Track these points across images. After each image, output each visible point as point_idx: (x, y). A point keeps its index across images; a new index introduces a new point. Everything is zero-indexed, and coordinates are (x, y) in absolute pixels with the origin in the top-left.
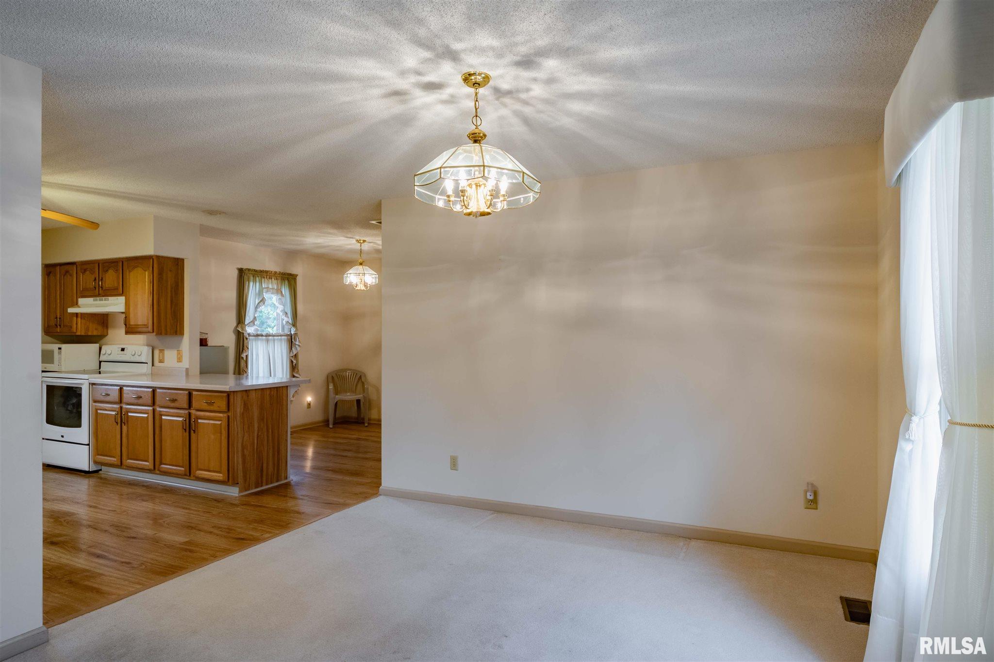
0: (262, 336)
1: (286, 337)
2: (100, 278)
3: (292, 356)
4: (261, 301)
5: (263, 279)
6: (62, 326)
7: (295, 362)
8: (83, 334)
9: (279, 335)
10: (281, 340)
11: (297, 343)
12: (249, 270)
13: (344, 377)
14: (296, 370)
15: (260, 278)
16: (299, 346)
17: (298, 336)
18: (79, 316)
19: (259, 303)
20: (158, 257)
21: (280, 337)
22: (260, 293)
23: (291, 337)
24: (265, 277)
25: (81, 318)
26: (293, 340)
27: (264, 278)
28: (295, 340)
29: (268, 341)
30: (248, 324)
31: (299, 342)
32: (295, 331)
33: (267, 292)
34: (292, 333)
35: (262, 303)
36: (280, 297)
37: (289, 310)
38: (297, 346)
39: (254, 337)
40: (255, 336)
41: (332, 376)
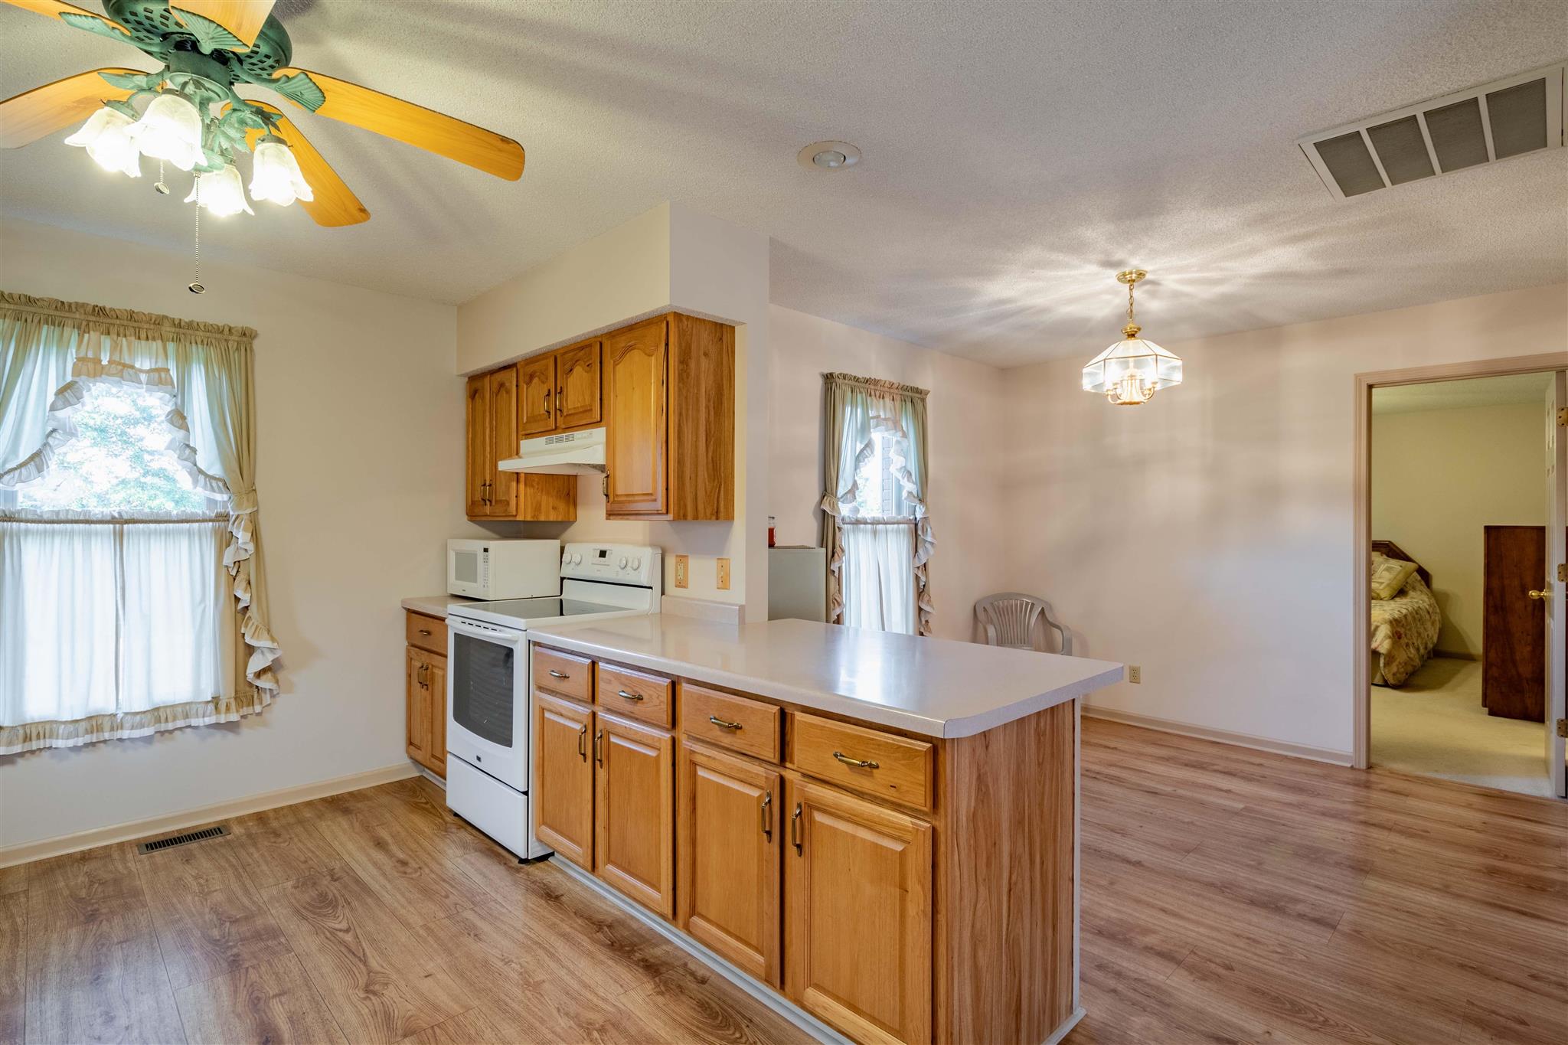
0: (866, 523)
1: (906, 526)
2: (558, 391)
3: (918, 568)
4: (867, 446)
5: (869, 399)
6: (493, 503)
7: (923, 579)
8: (529, 519)
9: (895, 521)
10: (898, 531)
11: (929, 539)
12: (845, 377)
13: (1003, 609)
14: (926, 598)
15: (864, 394)
16: (932, 544)
17: (929, 524)
18: (522, 478)
19: (862, 451)
20: (678, 316)
21: (896, 526)
22: (864, 429)
23: (916, 525)
24: (873, 393)
25: (526, 484)
26: (920, 532)
27: (870, 395)
28: (924, 531)
29: (875, 532)
30: (842, 498)
31: (933, 536)
32: (925, 513)
33: (877, 426)
34: (919, 516)
35: (868, 449)
36: (899, 439)
37: (913, 467)
38: (928, 545)
39: (851, 526)
40: (853, 524)
41: (984, 608)
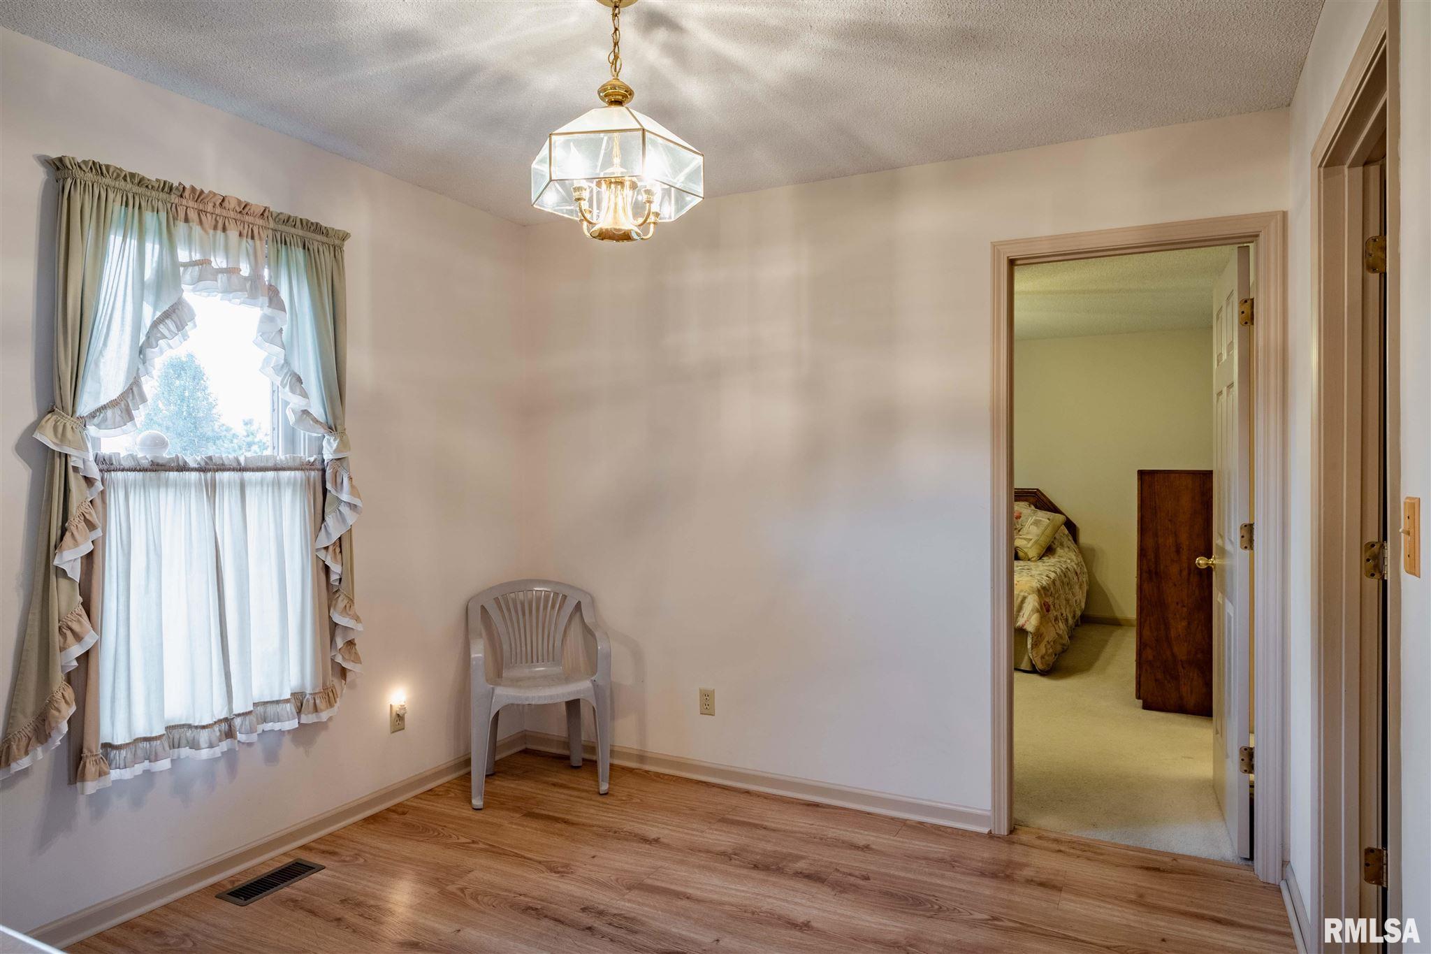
0: (183, 468)
1: (299, 474)
3: (326, 548)
4: (166, 315)
5: (181, 227)
7: (336, 568)
9: (270, 464)
10: (277, 484)
11: (345, 497)
12: (97, 168)
13: (523, 604)
14: (342, 602)
15: (163, 215)
16: (353, 507)
17: (348, 471)
19: (155, 324)
21: (271, 474)
22: (168, 277)
23: (324, 471)
24: (193, 215)
26: (329, 486)
27: (187, 220)
28: (338, 485)
29: (212, 488)
30: (93, 415)
31: (354, 491)
32: (336, 451)
33: (201, 278)
34: (328, 456)
35: (168, 322)
36: (268, 311)
37: (309, 365)
38: (344, 509)
39: (140, 475)
40: (145, 470)
41: (483, 607)
